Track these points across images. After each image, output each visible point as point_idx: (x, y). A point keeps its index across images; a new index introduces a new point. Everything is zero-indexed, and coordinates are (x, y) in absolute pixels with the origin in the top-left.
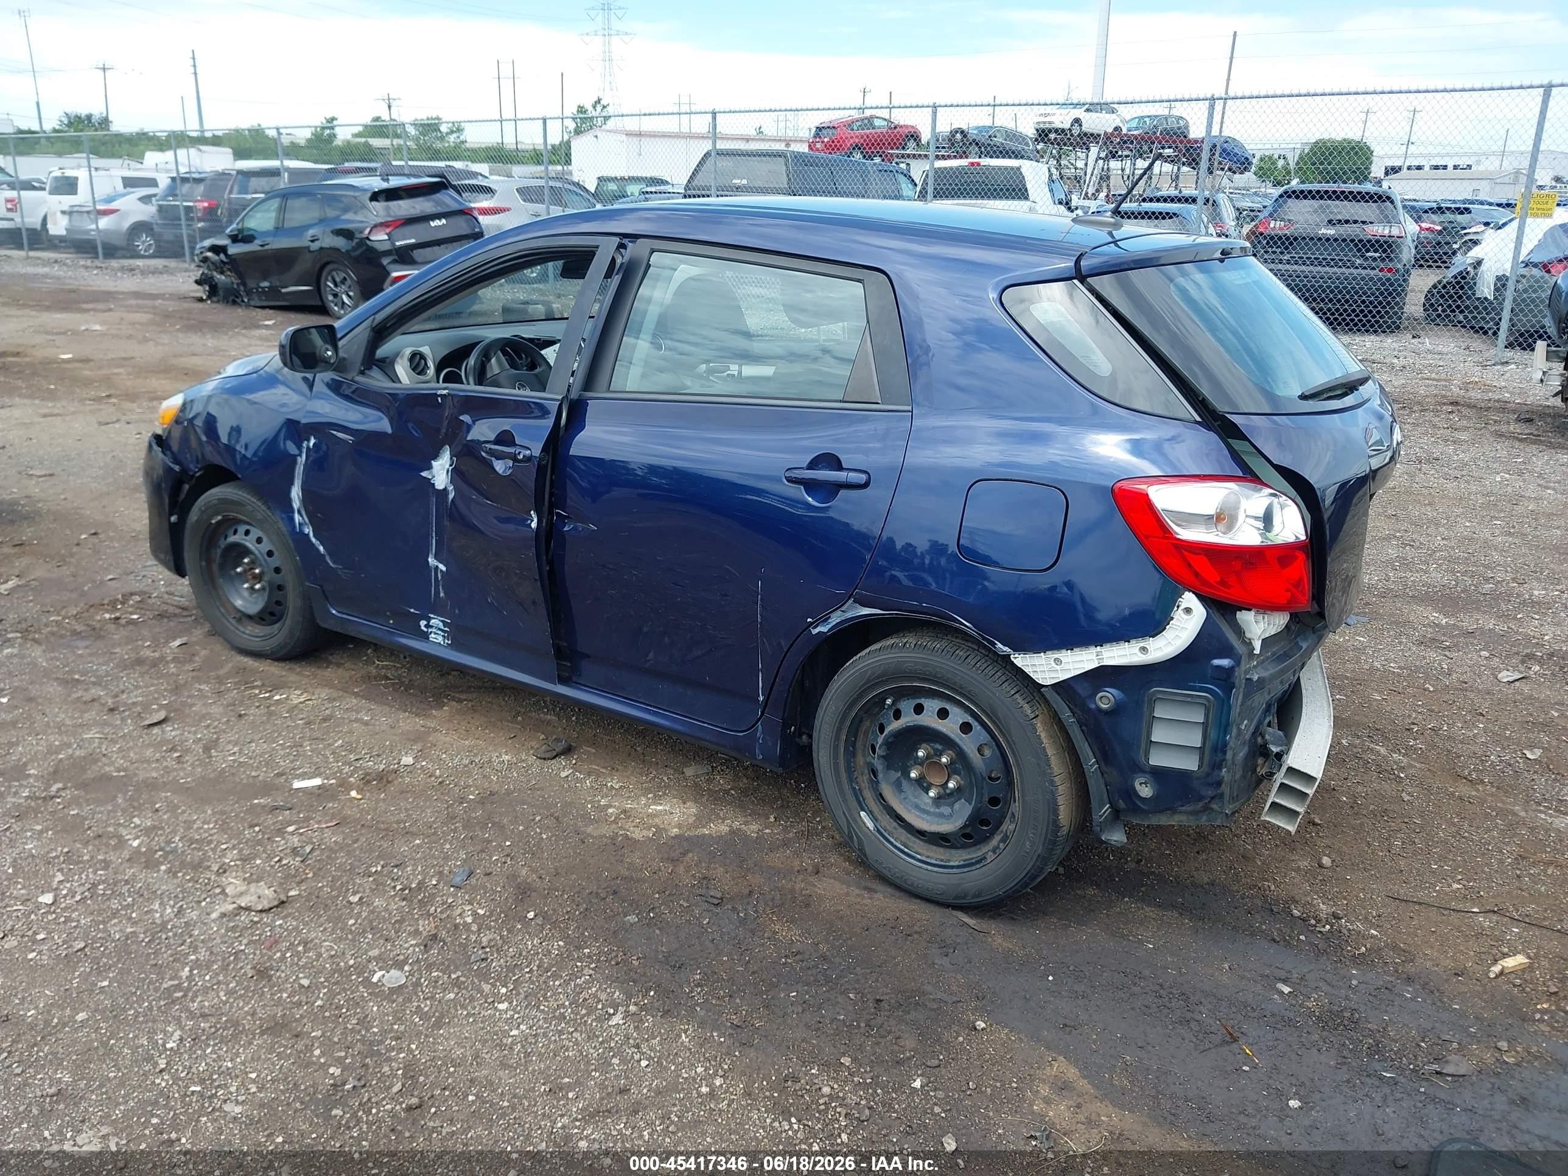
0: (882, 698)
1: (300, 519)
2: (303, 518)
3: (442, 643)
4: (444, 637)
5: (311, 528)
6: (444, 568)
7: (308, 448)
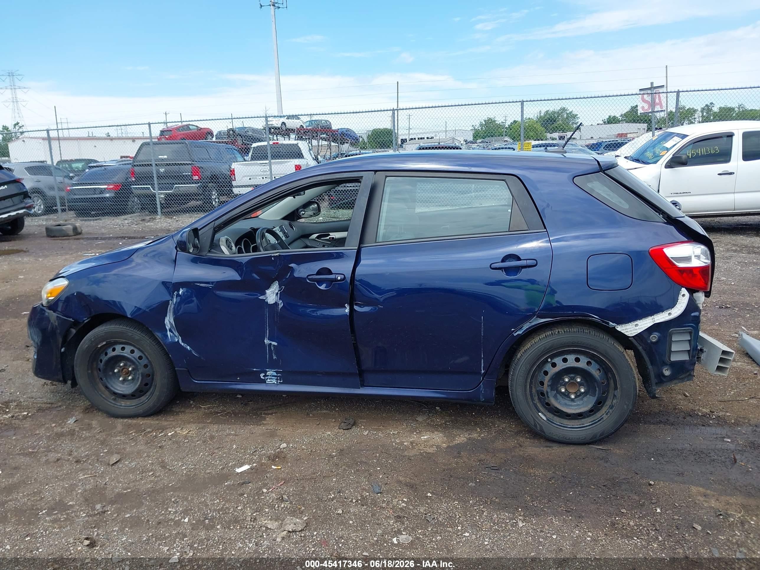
0: (547, 359)
1: (172, 334)
2: (173, 333)
3: (276, 383)
4: (277, 379)
5: (180, 338)
6: (276, 344)
7: (178, 295)
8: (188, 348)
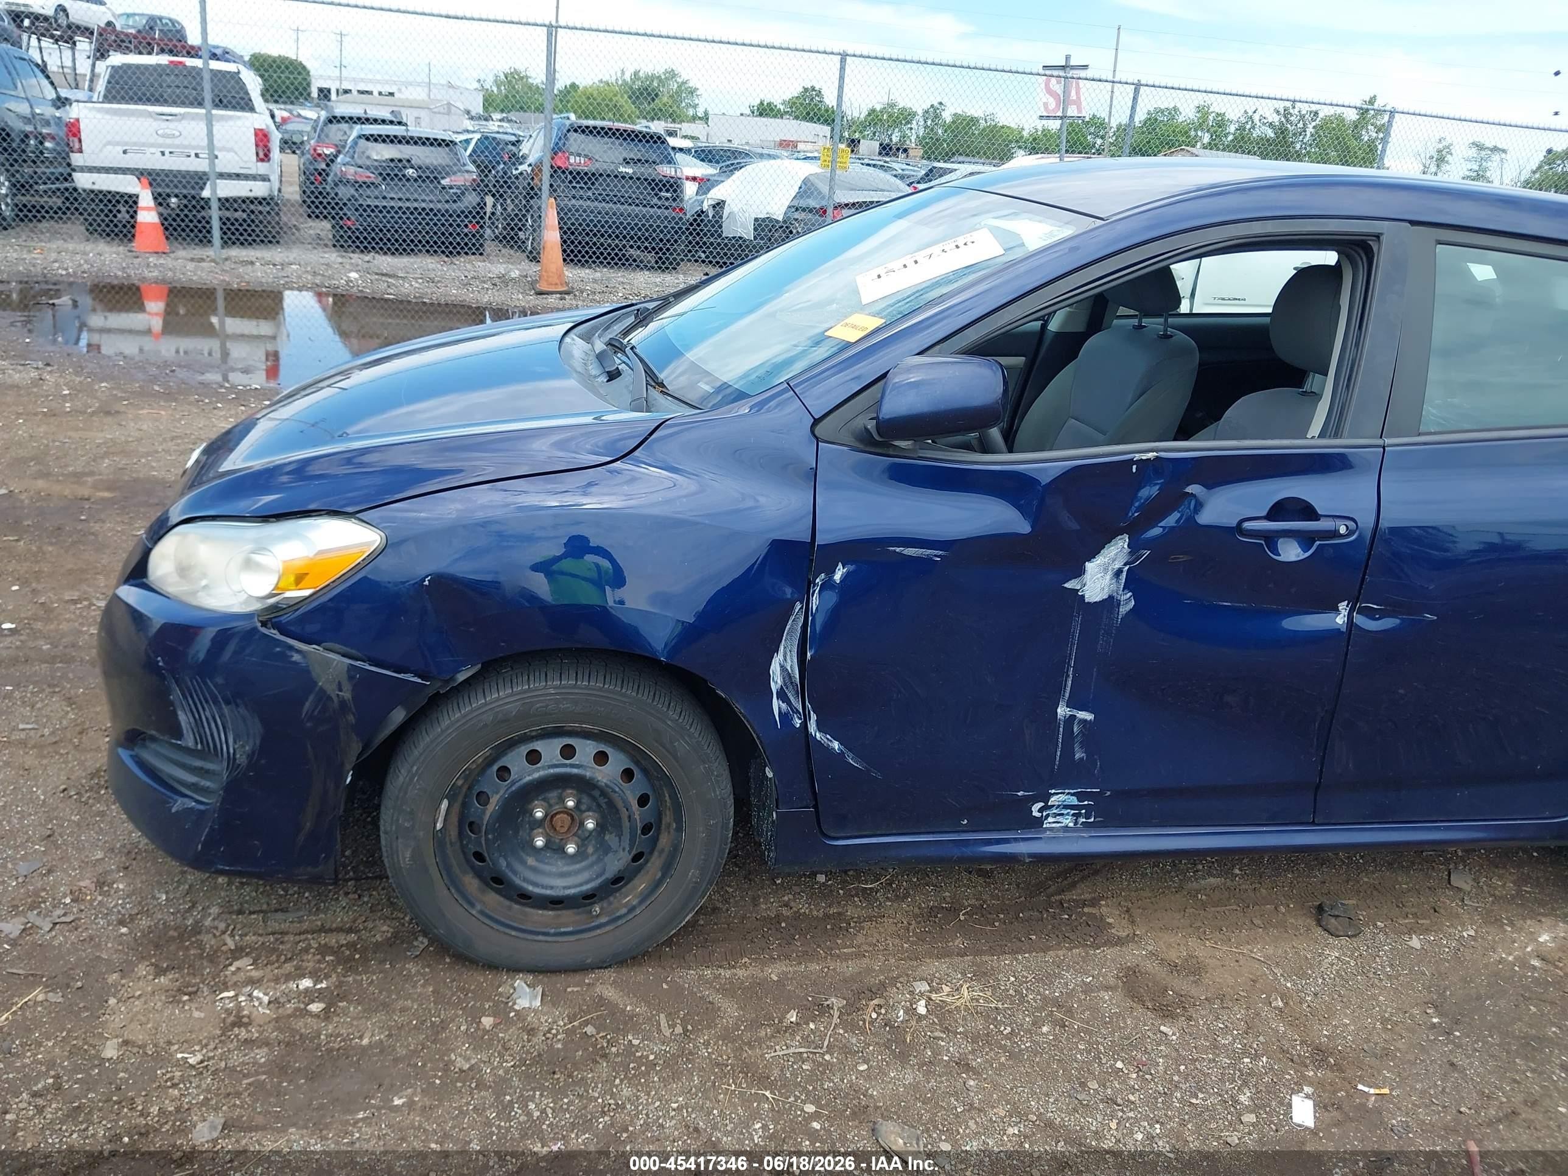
1: (784, 706)
2: (789, 703)
3: (1071, 825)
4: (1077, 816)
5: (814, 717)
6: (1088, 716)
7: (828, 585)
8: (836, 745)
